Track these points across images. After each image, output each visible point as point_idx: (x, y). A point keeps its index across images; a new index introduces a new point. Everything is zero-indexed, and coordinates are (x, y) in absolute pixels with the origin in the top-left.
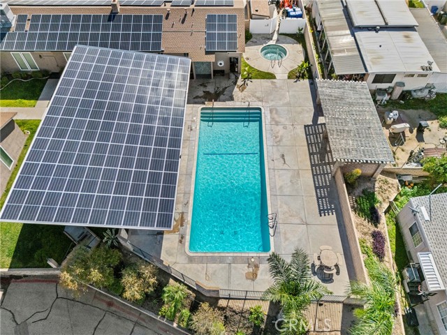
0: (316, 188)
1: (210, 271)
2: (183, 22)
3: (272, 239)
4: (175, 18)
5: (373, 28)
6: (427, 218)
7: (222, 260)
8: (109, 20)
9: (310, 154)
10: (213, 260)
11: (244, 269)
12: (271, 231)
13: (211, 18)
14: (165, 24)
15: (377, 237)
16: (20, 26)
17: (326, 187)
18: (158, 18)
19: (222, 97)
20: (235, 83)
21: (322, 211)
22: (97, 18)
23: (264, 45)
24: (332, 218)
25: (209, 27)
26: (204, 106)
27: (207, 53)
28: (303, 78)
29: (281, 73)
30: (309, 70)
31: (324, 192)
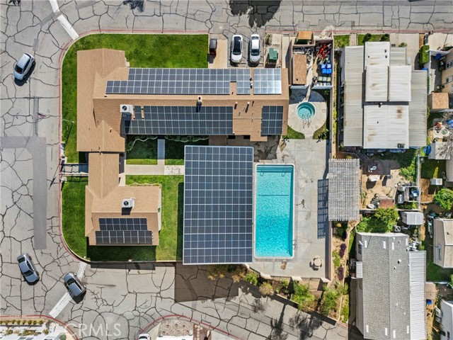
0: (318, 223)
1: (266, 265)
2: (246, 112)
3: (293, 251)
4: (241, 108)
5: (379, 104)
6: (366, 247)
7: (270, 260)
8: (197, 111)
9: (319, 201)
10: (267, 260)
11: (280, 264)
12: (293, 247)
13: (265, 109)
14: (235, 112)
15: (343, 247)
16: (138, 116)
17: (324, 222)
18: (230, 109)
19: (270, 156)
20: (278, 143)
21: (319, 236)
22: (188, 108)
23: (300, 103)
24: (323, 240)
25: (264, 116)
26: (258, 164)
27: (262, 136)
28: (323, 139)
29: (309, 132)
30: (328, 134)
31: (322, 225)
